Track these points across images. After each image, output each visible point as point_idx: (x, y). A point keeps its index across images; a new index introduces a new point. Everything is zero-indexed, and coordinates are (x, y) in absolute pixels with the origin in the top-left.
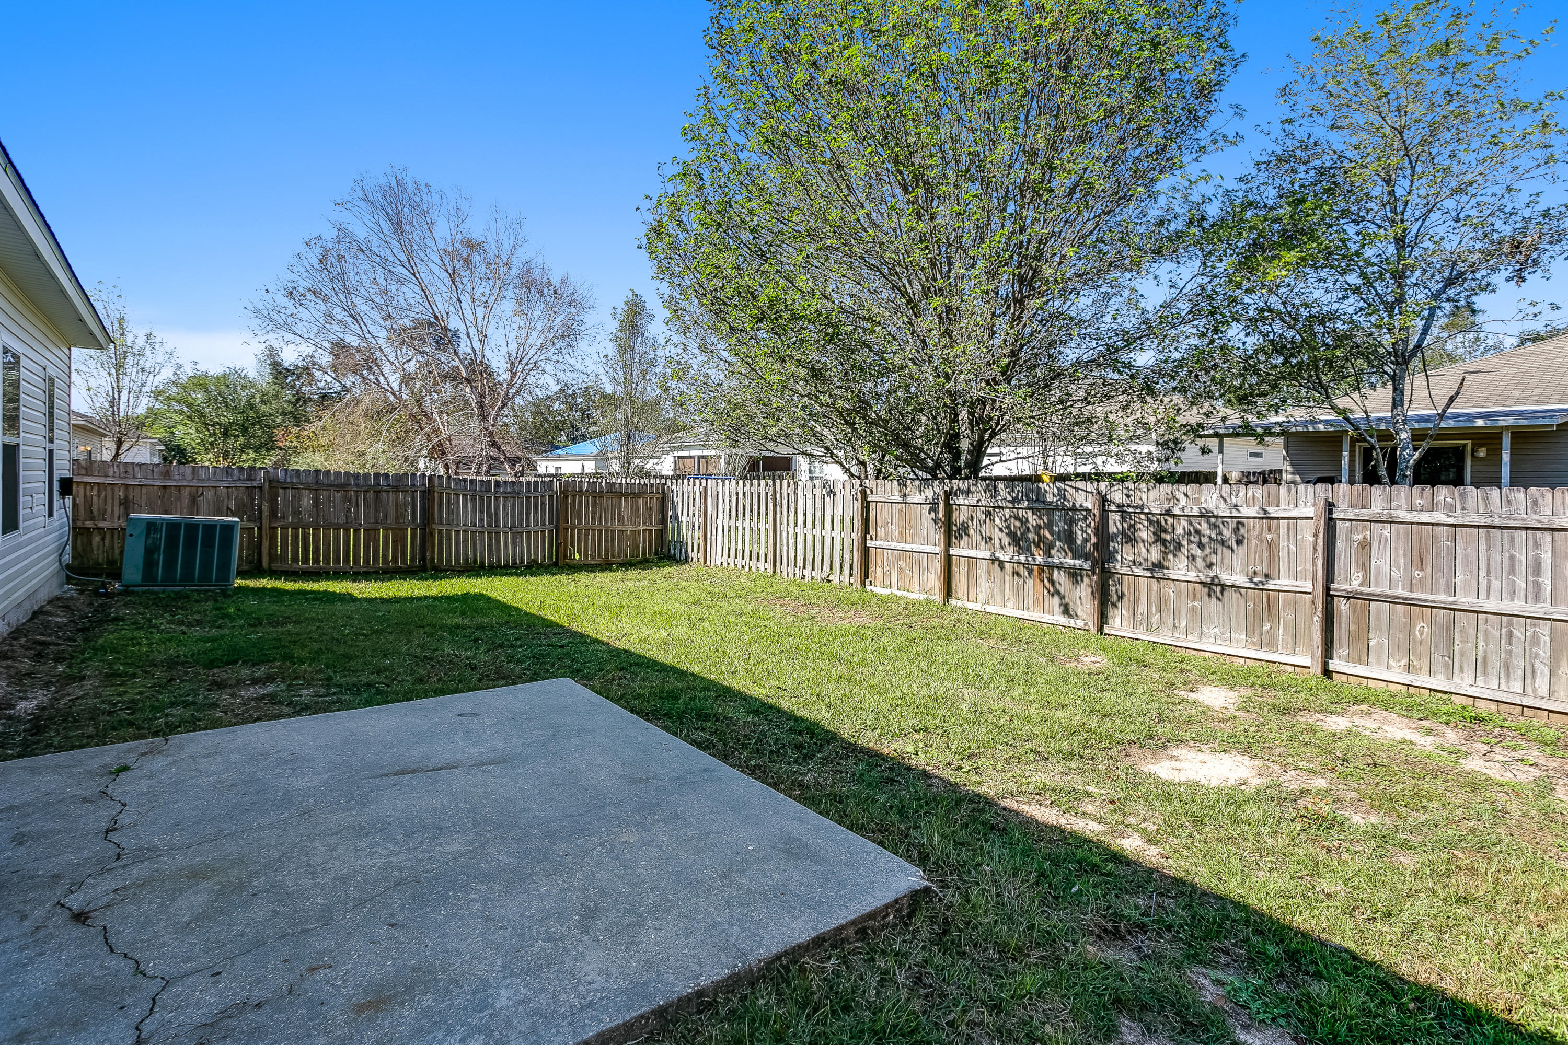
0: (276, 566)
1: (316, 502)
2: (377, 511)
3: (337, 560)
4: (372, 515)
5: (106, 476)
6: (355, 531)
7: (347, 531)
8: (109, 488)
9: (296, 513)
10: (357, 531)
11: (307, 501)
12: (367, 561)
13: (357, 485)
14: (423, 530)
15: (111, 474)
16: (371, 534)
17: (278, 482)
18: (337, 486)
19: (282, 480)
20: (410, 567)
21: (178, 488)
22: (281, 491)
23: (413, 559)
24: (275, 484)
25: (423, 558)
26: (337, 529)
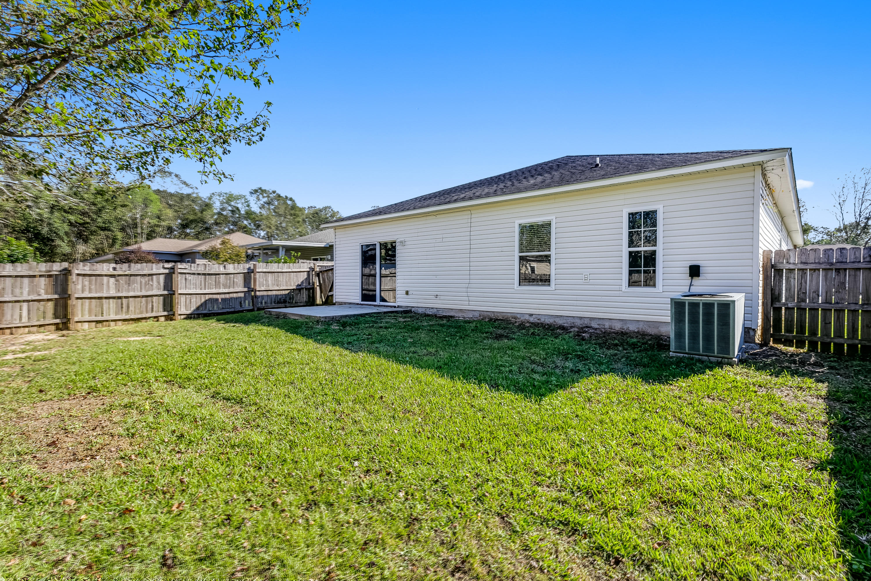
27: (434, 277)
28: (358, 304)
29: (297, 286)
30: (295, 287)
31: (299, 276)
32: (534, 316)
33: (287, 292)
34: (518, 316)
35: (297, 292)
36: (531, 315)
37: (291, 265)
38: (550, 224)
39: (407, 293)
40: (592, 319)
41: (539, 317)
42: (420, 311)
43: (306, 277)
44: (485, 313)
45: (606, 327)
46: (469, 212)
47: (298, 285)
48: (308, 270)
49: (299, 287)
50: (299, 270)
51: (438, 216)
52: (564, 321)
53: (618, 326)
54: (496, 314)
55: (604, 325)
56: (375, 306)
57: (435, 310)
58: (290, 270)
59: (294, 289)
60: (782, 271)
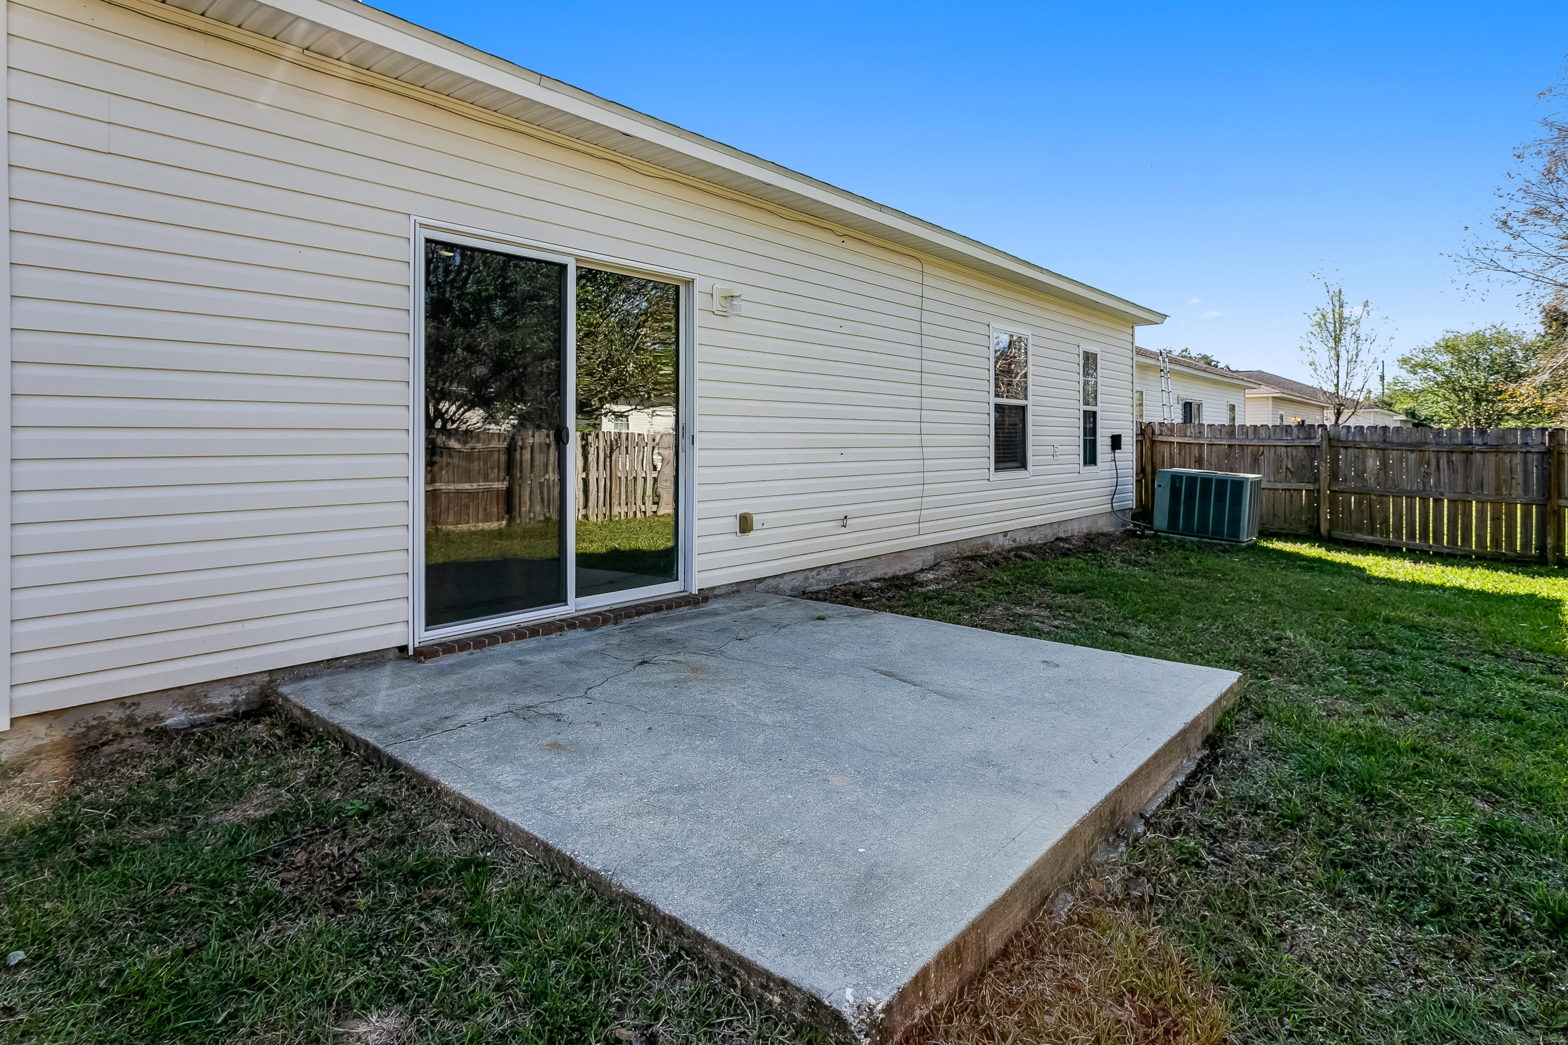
0: (1337, 534)
1: (1384, 463)
2: (1467, 477)
3: (1411, 535)
4: (1460, 482)
5: (1185, 436)
6: (1435, 501)
7: (1424, 500)
8: (1187, 447)
9: (1360, 475)
10: (1438, 501)
11: (1373, 462)
12: (1453, 540)
13: (1437, 444)
14: (1542, 507)
15: (1189, 434)
16: (1460, 504)
17: (1339, 440)
18: (1410, 445)
19: (1343, 438)
20: (1519, 555)
21: (1241, 446)
22: (1342, 450)
23: (1526, 543)
24: (1334, 443)
25: (1542, 547)
26: (1411, 497)
27: (837, 454)
32: (1009, 535)
34: (991, 541)
36: (1005, 534)
39: (745, 524)
41: (1014, 536)
44: (944, 548)
46: (919, 265)
54: (960, 545)
57: (835, 571)
60: (1157, 444)
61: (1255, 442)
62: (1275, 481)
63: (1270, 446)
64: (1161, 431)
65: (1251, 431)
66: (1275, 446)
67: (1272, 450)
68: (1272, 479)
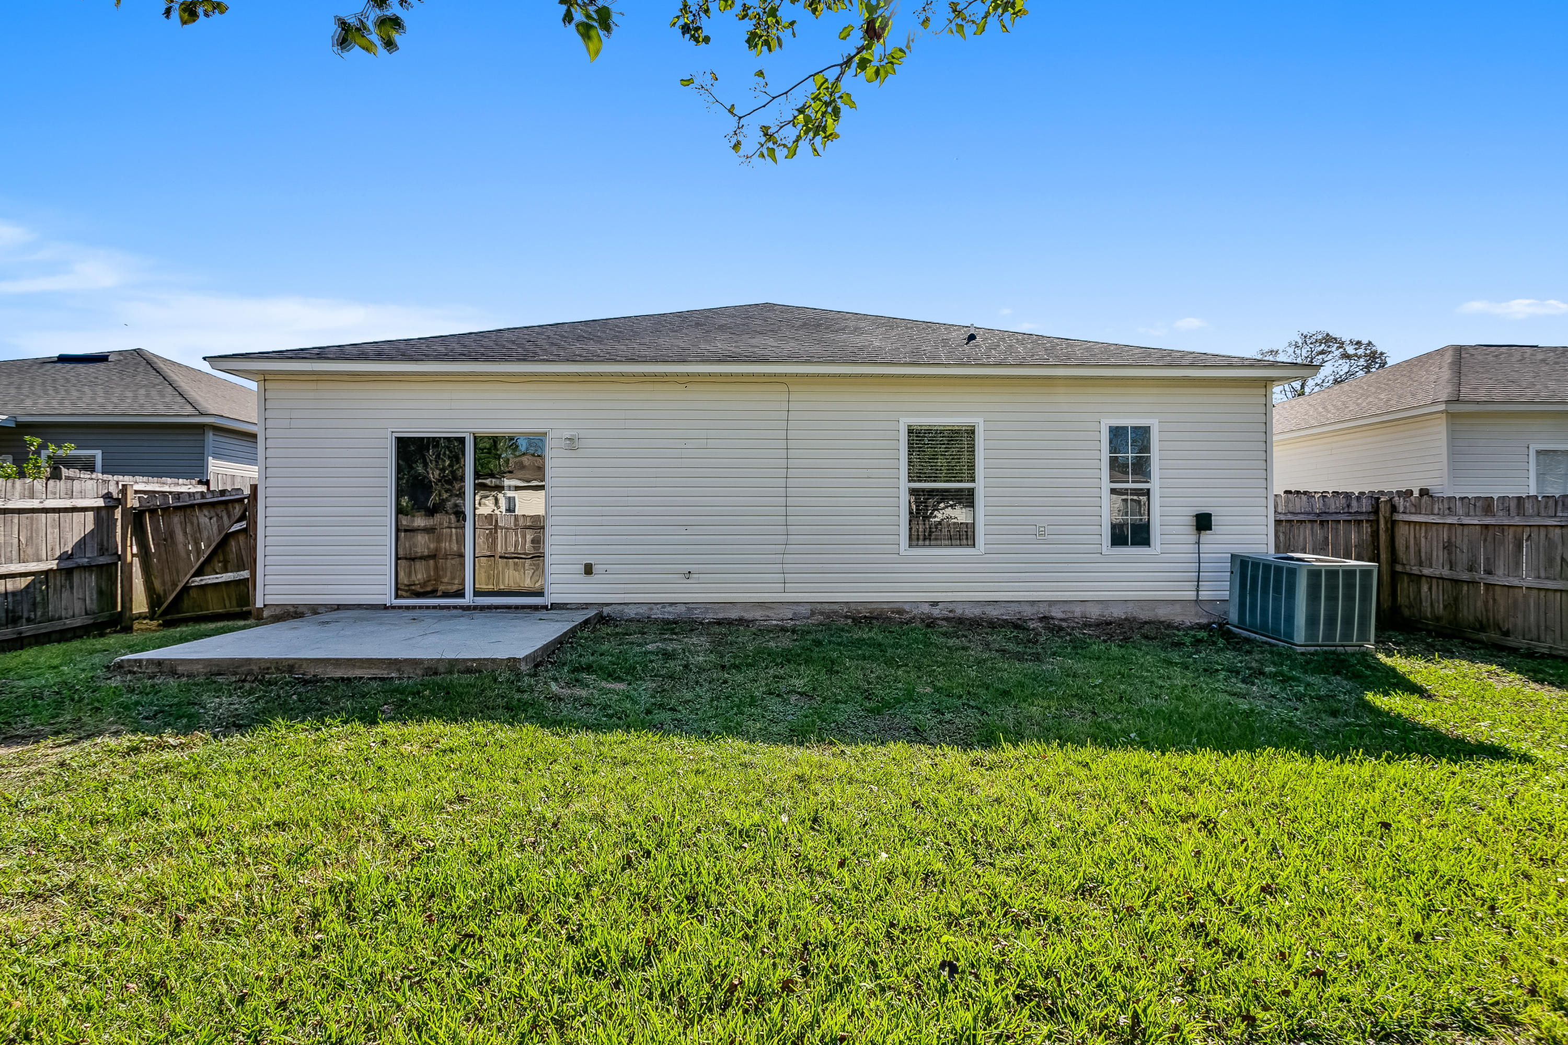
27: (681, 530)
28: (385, 607)
29: (60, 558)
30: (53, 565)
31: (66, 525)
32: (941, 606)
33: (22, 583)
34: (907, 608)
35: (60, 580)
36: (935, 604)
37: (39, 485)
38: (973, 432)
39: (589, 570)
40: (1051, 603)
41: (951, 607)
42: (631, 612)
43: (90, 527)
44: (826, 606)
45: (1076, 615)
46: (785, 388)
47: (63, 557)
48: (100, 503)
49: (66, 564)
50: (67, 504)
51: (691, 387)
52: (1003, 611)
53: (1094, 613)
54: (853, 607)
55: (1073, 612)
56: (463, 608)
57: (683, 608)
58: (35, 504)
59: (47, 573)
60: (1401, 524)
61: (1517, 521)
62: (1547, 578)
63: (1539, 526)
64: (1405, 508)
65: (1513, 505)
66: (1546, 526)
67: (1543, 532)
68: (1543, 574)
